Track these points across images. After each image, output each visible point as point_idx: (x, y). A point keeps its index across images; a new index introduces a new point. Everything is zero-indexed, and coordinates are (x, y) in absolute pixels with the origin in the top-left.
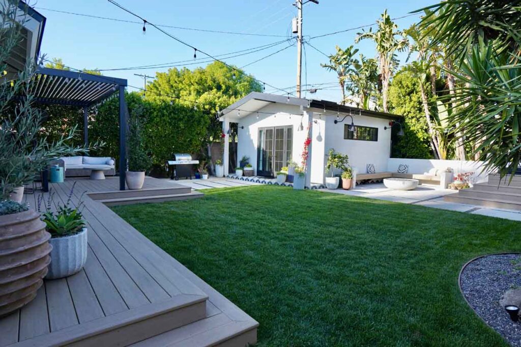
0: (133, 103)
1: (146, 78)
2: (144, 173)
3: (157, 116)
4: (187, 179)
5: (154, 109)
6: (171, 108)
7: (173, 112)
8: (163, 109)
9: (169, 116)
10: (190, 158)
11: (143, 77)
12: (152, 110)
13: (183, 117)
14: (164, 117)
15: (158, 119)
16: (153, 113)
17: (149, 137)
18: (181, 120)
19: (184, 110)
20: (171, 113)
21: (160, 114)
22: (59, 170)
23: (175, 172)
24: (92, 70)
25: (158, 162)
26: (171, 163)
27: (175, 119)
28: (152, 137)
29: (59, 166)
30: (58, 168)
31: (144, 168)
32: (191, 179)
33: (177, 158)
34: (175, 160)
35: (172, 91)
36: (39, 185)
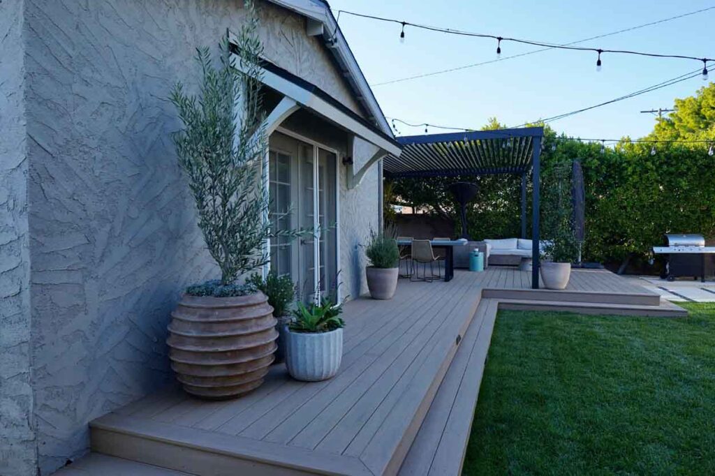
0: (590, 159)
1: (662, 113)
2: (569, 265)
3: (634, 172)
4: (696, 279)
5: (629, 163)
6: (662, 157)
7: (666, 163)
8: (647, 160)
9: (657, 171)
10: (702, 242)
11: (657, 113)
12: (624, 165)
13: (689, 169)
14: (648, 172)
15: (636, 178)
16: (627, 169)
17: (621, 208)
18: (682, 175)
19: (690, 157)
20: (661, 164)
21: (638, 169)
22: (477, 256)
23: (667, 266)
25: (637, 249)
26: (657, 250)
27: (672, 173)
28: (625, 208)
29: (479, 251)
30: (476, 253)
32: (703, 281)
33: (672, 242)
34: (666, 244)
35: (702, 126)
36: (443, 273)
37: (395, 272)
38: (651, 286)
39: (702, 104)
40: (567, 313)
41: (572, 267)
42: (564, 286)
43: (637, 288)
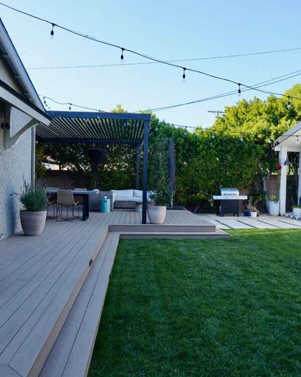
0: (179, 138)
1: (219, 113)
3: (203, 149)
4: (234, 215)
5: (201, 143)
6: (218, 140)
7: (220, 144)
8: (210, 142)
9: (215, 148)
10: (237, 193)
11: (216, 113)
12: (198, 144)
13: (232, 149)
14: (210, 149)
15: (204, 152)
16: (199, 146)
18: (228, 152)
19: (232, 141)
20: (218, 145)
21: (205, 147)
22: (106, 202)
23: (220, 208)
24: (145, 111)
25: (204, 197)
26: (215, 197)
27: (223, 151)
28: (198, 171)
29: (108, 198)
30: (106, 200)
31: (165, 202)
32: (238, 216)
33: (223, 192)
34: (219, 194)
35: (239, 123)
36: (81, 214)
37: (44, 214)
38: (211, 220)
39: (239, 111)
40: (164, 239)
41: (167, 209)
42: (162, 222)
43: (204, 221)
